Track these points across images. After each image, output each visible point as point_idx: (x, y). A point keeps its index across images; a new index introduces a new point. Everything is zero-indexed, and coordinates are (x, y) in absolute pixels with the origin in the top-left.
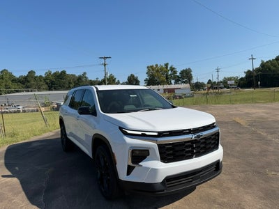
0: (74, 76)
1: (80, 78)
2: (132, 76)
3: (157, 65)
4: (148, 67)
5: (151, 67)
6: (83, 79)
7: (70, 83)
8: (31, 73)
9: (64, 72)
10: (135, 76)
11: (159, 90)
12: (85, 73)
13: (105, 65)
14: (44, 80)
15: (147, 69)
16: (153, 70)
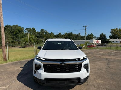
0: (75, 34)
1: (77, 35)
2: (102, 34)
3: (117, 29)
4: (111, 30)
5: (113, 29)
6: (79, 36)
7: (73, 37)
8: (60, 33)
9: (71, 33)
10: (104, 34)
11: (117, 41)
12: (80, 33)
13: (85, 29)
14: (64, 36)
15: (111, 31)
16: (114, 31)
